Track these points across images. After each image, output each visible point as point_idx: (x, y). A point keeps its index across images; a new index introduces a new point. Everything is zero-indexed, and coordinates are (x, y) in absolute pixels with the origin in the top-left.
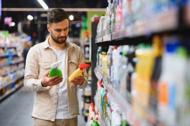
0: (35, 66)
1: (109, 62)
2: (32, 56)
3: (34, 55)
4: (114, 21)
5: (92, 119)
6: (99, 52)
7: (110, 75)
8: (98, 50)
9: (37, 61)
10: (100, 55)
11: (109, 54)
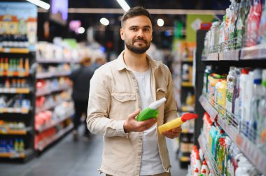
0: (104, 98)
1: (232, 91)
2: (102, 83)
3: (104, 82)
4: (244, 31)
5: (197, 171)
6: (208, 74)
7: (233, 112)
8: (207, 71)
9: (109, 91)
10: (210, 78)
11: (231, 80)
